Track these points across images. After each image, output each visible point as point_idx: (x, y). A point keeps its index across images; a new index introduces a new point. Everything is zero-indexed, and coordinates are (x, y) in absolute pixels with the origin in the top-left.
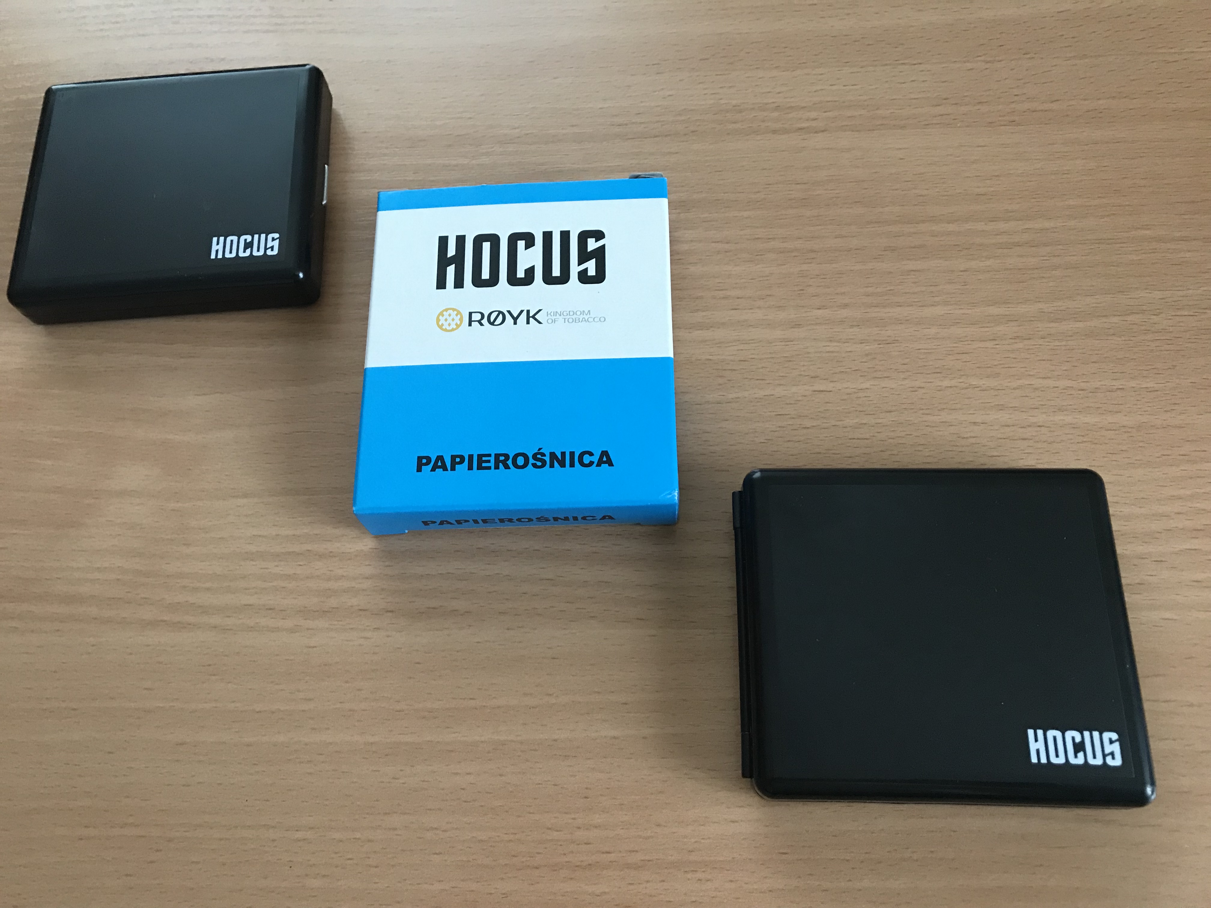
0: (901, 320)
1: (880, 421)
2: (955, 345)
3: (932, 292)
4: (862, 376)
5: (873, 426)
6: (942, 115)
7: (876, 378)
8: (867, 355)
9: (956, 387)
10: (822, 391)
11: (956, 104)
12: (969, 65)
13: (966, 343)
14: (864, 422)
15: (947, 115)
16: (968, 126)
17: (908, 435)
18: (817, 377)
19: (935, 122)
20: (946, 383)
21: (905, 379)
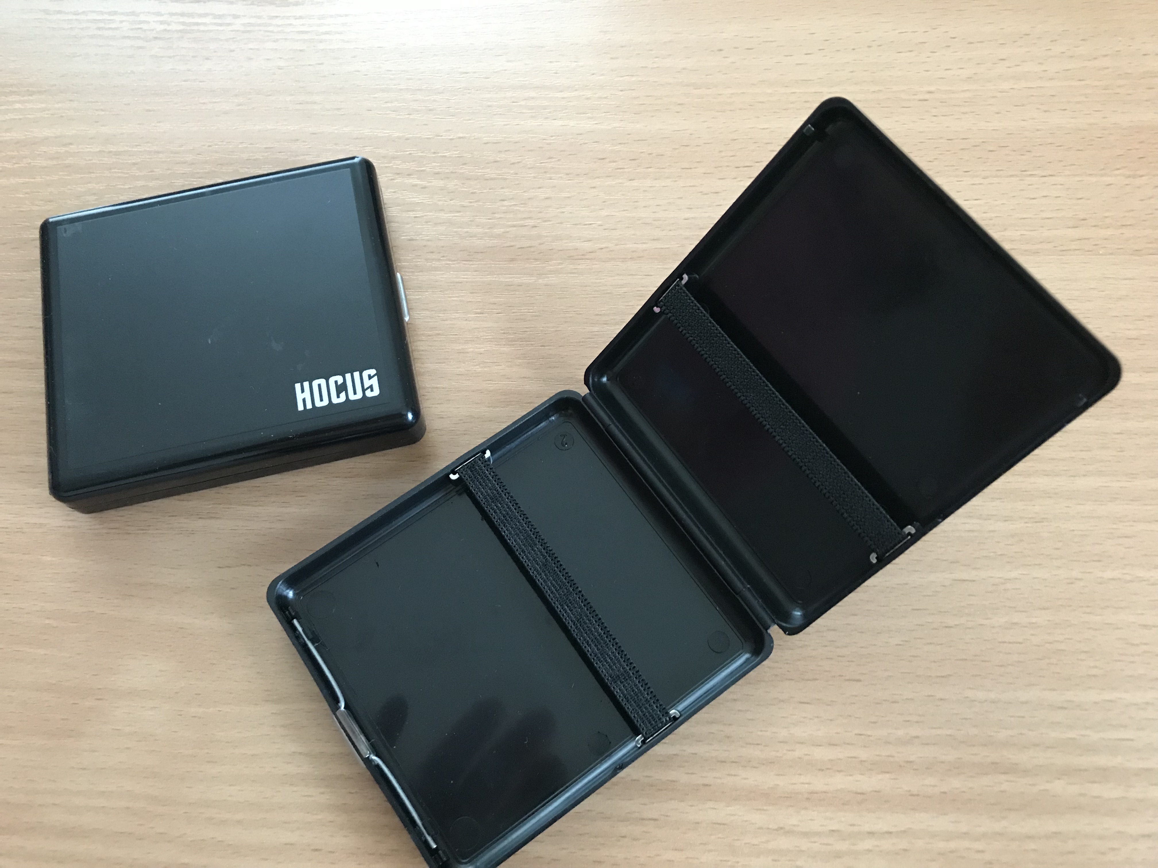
0: (1049, 493)
1: (1034, 620)
2: (1115, 526)
3: (1083, 459)
4: (1008, 562)
5: (1026, 627)
6: (1080, 239)
7: (1025, 565)
8: (1013, 536)
9: (1119, 579)
10: (964, 580)
11: (1095, 226)
12: (1108, 180)
13: (1127, 524)
14: (1015, 621)
15: (1085, 239)
16: (1111, 254)
17: (1068, 639)
18: (958, 562)
19: (1073, 247)
20: (1108, 574)
21: (1060, 567)
